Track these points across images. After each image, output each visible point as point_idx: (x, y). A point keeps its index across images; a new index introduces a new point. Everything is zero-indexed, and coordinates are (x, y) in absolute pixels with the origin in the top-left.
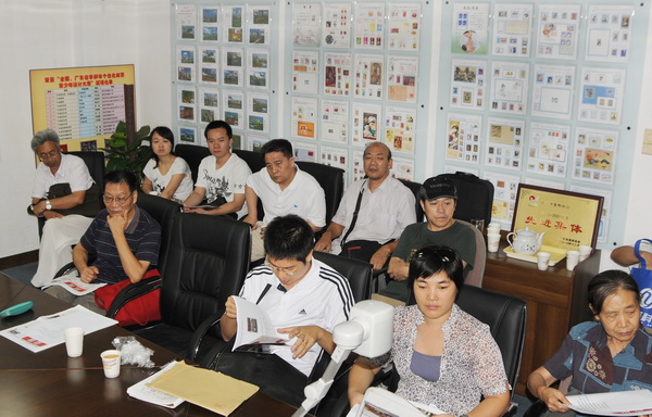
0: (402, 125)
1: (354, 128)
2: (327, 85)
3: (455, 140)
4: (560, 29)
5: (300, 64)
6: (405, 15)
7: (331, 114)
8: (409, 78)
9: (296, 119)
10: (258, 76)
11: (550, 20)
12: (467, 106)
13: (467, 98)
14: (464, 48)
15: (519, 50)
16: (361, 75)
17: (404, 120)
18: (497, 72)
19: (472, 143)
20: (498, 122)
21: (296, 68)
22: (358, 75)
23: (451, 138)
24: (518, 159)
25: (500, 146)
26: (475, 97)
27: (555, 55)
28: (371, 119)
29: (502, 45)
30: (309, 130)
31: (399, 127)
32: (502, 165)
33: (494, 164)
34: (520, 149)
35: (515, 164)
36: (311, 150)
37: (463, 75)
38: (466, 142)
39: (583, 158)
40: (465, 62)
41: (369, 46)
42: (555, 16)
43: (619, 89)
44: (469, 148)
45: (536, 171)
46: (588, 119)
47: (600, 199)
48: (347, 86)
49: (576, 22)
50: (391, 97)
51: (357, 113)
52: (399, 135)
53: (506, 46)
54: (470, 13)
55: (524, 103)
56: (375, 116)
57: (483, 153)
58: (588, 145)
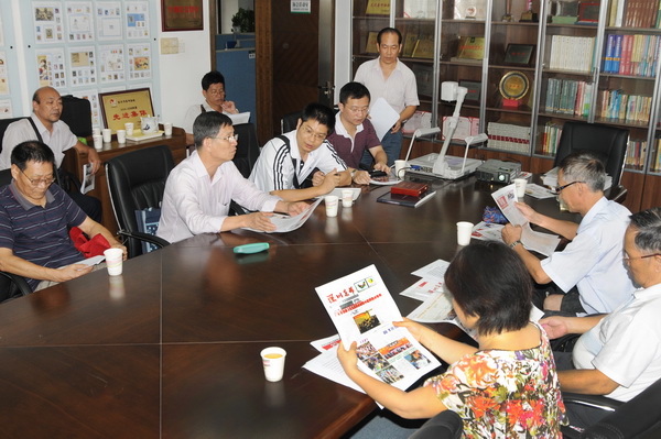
3: (45, 71)
12: (50, 41)
13: (49, 34)
18: (69, 10)
19: (59, 71)
20: (76, 50)
23: (41, 71)
24: (95, 76)
25: (80, 68)
26: (55, 33)
32: (84, 84)
33: (78, 84)
34: (94, 68)
35: (93, 80)
37: (42, 15)
38: (54, 72)
39: (133, 65)
40: (43, 4)
43: (146, 14)
44: (57, 76)
45: (107, 81)
46: (133, 37)
47: (148, 89)
55: (92, 32)
57: (69, 77)
58: (135, 55)
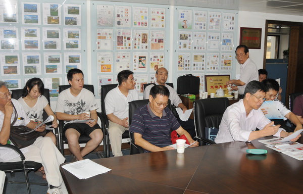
0: (158, 60)
1: (134, 64)
2: (118, 45)
3: (181, 63)
4: (215, 20)
5: (101, 35)
6: (158, 13)
7: (121, 59)
8: (160, 39)
9: (101, 63)
10: (72, 43)
11: (212, 17)
12: (185, 49)
13: (185, 46)
14: (183, 27)
15: (203, 28)
16: (137, 39)
17: (159, 58)
18: (195, 35)
19: (187, 63)
20: (196, 54)
21: (100, 38)
22: (135, 39)
23: (179, 62)
24: (204, 67)
25: (197, 63)
26: (188, 46)
27: (214, 29)
28: (143, 59)
29: (197, 26)
30: (108, 68)
31: (157, 61)
32: (198, 70)
33: (195, 70)
34: (204, 63)
36: (110, 78)
37: (183, 37)
38: (185, 63)
39: (223, 63)
40: (184, 32)
41: (141, 26)
42: (214, 16)
43: (232, 40)
44: (186, 65)
45: (210, 70)
46: (224, 50)
47: (229, 75)
48: (130, 45)
49: (220, 18)
50: (152, 48)
51: (135, 57)
52: (157, 64)
53: (198, 26)
54: (185, 13)
55: (205, 46)
56: (145, 57)
57: (191, 66)
58: (224, 59)
